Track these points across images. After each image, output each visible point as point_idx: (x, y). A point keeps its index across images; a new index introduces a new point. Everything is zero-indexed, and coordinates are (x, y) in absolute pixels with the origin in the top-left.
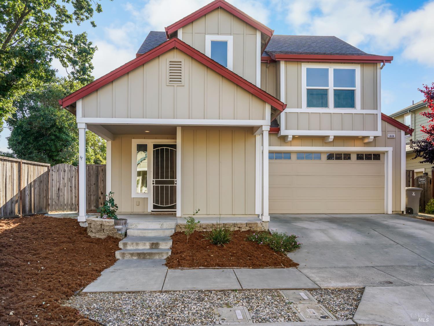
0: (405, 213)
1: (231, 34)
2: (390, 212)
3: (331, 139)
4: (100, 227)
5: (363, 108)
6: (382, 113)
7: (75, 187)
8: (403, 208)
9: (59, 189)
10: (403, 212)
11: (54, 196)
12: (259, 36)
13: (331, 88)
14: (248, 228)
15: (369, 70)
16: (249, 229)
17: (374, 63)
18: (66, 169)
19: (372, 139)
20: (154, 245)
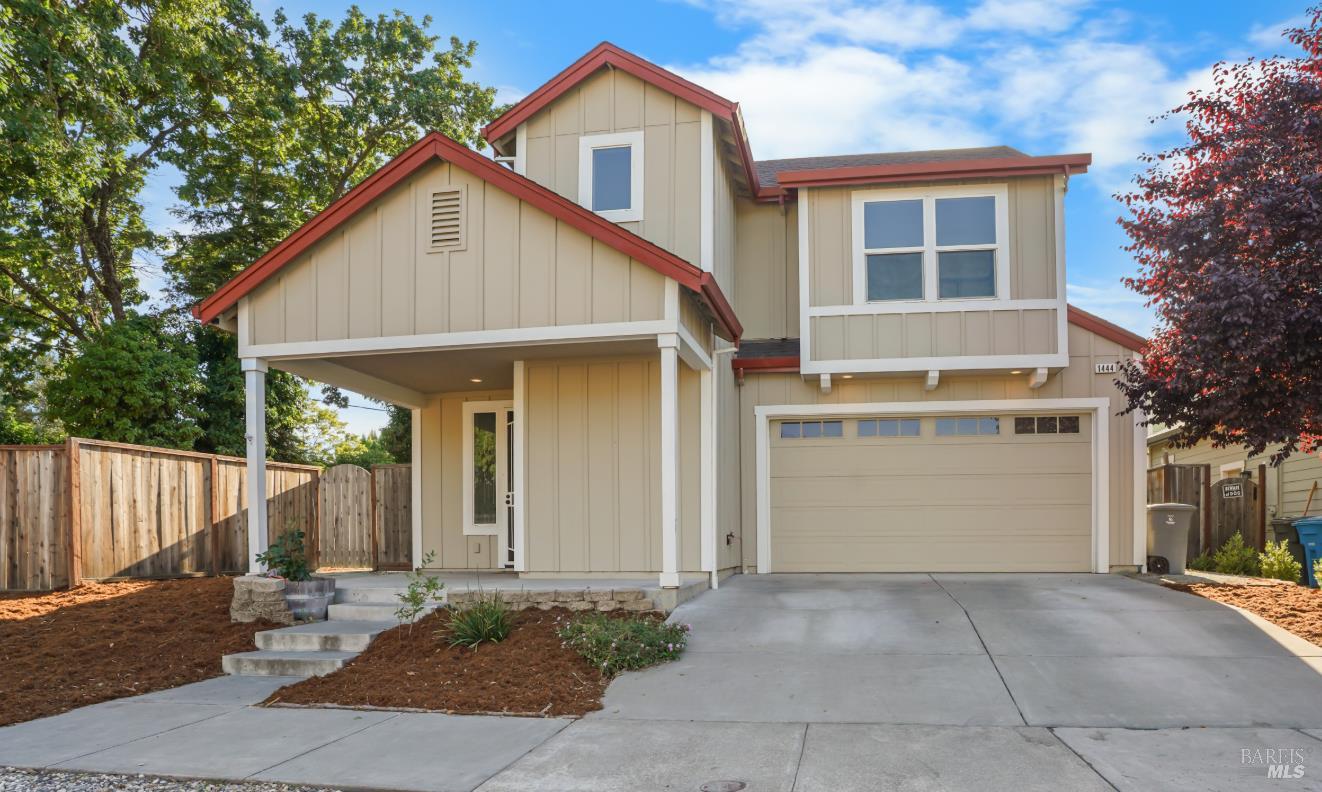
0: (1144, 570)
1: (637, 128)
2: (1103, 568)
3: (933, 379)
4: (246, 596)
5: (1016, 294)
6: (1068, 305)
7: (368, 515)
8: (1139, 558)
9: (337, 520)
10: (1140, 567)
11: (329, 536)
12: (706, 125)
13: (930, 249)
14: (613, 605)
15: (1031, 195)
16: (618, 606)
17: (1044, 176)
18: (350, 476)
19: (1043, 375)
20: (329, 642)
